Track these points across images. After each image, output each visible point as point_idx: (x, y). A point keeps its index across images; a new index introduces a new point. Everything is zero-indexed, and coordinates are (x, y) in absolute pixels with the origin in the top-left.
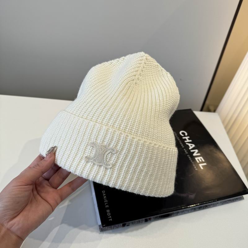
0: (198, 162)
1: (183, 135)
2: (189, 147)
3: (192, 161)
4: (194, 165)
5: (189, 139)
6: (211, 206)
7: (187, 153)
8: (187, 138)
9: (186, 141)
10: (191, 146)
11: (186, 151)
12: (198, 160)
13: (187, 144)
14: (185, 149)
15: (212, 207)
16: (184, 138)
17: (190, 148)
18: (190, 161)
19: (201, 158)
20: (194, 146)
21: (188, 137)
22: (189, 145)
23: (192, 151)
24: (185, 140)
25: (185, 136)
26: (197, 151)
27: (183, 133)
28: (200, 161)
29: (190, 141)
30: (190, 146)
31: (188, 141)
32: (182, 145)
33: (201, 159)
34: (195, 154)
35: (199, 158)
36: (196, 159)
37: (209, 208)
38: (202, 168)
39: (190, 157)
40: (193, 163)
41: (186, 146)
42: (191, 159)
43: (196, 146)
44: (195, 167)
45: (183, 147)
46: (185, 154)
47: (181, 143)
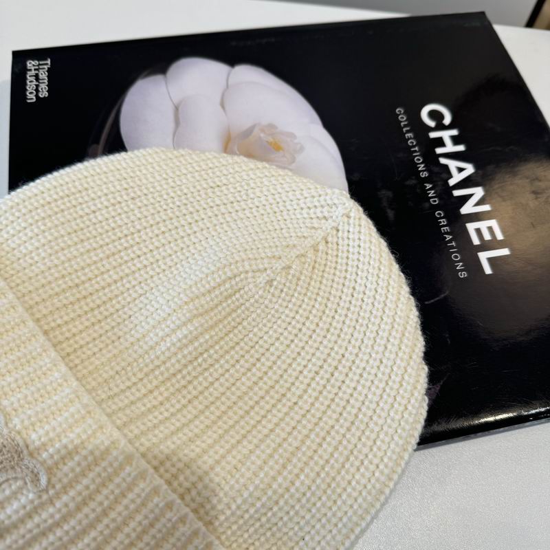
0: (476, 241)
1: (432, 124)
2: (451, 176)
3: (449, 237)
5: (456, 140)
7: (435, 201)
8: (446, 135)
9: (439, 151)
10: (461, 170)
11: (432, 193)
12: (478, 231)
13: (443, 161)
14: (429, 186)
16: (433, 135)
17: (452, 182)
18: (441, 236)
19: (493, 223)
20: (469, 169)
21: (455, 132)
22: (453, 165)
23: (457, 193)
24: (440, 142)
25: (441, 127)
26: (478, 192)
27: (435, 115)
28: (487, 237)
29: (461, 148)
30: (454, 171)
31: (450, 148)
32: (421, 167)
33: (490, 229)
34: (467, 209)
35: (483, 225)
36: (471, 227)
38: (488, 270)
39: (443, 222)
40: (452, 247)
41: (436, 169)
42: (447, 229)
43: (480, 172)
44: (460, 266)
45: (424, 175)
46: (427, 205)
47: (418, 159)
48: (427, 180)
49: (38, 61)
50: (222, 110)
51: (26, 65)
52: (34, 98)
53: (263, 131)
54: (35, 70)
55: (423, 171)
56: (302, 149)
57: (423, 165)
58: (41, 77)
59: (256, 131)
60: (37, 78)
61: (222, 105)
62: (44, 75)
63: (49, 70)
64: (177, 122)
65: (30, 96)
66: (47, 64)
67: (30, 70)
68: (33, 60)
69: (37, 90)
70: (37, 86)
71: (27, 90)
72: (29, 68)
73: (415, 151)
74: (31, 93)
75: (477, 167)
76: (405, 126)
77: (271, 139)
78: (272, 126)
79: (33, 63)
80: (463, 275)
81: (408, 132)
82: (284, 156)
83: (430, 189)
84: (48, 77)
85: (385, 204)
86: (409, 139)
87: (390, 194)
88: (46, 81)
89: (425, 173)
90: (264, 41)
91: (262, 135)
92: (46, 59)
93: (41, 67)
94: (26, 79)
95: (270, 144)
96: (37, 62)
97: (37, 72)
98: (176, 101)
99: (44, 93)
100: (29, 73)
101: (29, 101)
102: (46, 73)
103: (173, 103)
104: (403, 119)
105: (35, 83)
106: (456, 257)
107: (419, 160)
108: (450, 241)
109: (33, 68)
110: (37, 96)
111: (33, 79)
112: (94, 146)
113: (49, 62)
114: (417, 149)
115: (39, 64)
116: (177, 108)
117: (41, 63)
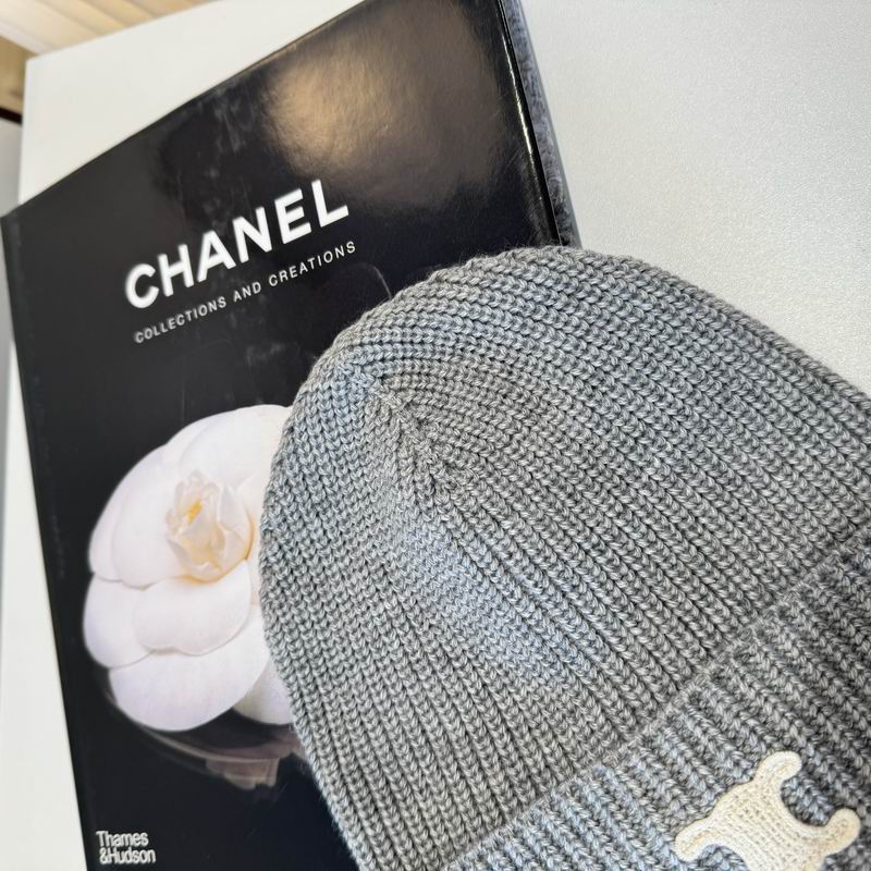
0: (306, 229)
1: (153, 292)
2: (222, 265)
3: (303, 267)
4: (327, 257)
5: (174, 258)
6: (560, 180)
7: (257, 287)
8: (168, 272)
9: (189, 282)
10: (213, 252)
11: (246, 292)
12: (293, 225)
13: (202, 276)
14: (237, 296)
15: (563, 176)
16: (169, 291)
17: (230, 264)
18: (302, 279)
19: (281, 204)
20: (211, 239)
21: (163, 259)
22: (206, 262)
23: (244, 256)
24: (178, 280)
25: (156, 280)
26: (241, 226)
27: (142, 289)
28: (299, 213)
29: (183, 250)
30: (215, 261)
31: (184, 266)
32: (212, 306)
33: (289, 208)
34: (265, 244)
35: (284, 219)
36: (288, 236)
37: (567, 196)
38: (343, 212)
39: (283, 275)
40: (316, 262)
41: (214, 285)
42: (292, 270)
43: (214, 223)
44: (339, 252)
45: (222, 301)
46: (262, 297)
47: (201, 311)
48: (229, 299)
49: (100, 848)
50: (151, 589)
51: (107, 865)
52: (149, 852)
53: (175, 530)
54: (112, 852)
55: (217, 303)
56: (196, 474)
57: (210, 304)
58: (121, 844)
59: (175, 539)
60: (122, 849)
61: (145, 587)
62: (119, 840)
63: (112, 832)
64: (170, 651)
65: (147, 859)
66: (104, 836)
67: (113, 859)
68: (99, 856)
69: (139, 848)
70: (134, 848)
71: (140, 864)
72: (110, 861)
73: (192, 315)
74: (143, 857)
75: (208, 228)
76: (159, 330)
77: (186, 519)
78: (169, 518)
79: (103, 856)
80: (351, 247)
81: (166, 326)
82: (207, 499)
83: (241, 294)
84: (120, 833)
85: (263, 357)
86: (176, 324)
87: (250, 350)
88: (127, 836)
89: (220, 301)
90: (56, 530)
91: (181, 531)
92: (98, 836)
93: (108, 844)
94: (125, 864)
95: (192, 518)
96: (102, 849)
97: (115, 850)
98: (143, 654)
99: (142, 839)
100: (117, 860)
101: (154, 860)
102: (116, 836)
103: (147, 656)
104: (150, 333)
105: (129, 851)
106: (328, 256)
107: (203, 310)
108: (308, 265)
109: (110, 855)
110: (147, 848)
111: (124, 854)
112: (209, 766)
113: (100, 833)
114: (188, 313)
115: (105, 846)
116: (153, 652)
117: (102, 844)
